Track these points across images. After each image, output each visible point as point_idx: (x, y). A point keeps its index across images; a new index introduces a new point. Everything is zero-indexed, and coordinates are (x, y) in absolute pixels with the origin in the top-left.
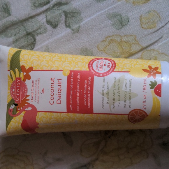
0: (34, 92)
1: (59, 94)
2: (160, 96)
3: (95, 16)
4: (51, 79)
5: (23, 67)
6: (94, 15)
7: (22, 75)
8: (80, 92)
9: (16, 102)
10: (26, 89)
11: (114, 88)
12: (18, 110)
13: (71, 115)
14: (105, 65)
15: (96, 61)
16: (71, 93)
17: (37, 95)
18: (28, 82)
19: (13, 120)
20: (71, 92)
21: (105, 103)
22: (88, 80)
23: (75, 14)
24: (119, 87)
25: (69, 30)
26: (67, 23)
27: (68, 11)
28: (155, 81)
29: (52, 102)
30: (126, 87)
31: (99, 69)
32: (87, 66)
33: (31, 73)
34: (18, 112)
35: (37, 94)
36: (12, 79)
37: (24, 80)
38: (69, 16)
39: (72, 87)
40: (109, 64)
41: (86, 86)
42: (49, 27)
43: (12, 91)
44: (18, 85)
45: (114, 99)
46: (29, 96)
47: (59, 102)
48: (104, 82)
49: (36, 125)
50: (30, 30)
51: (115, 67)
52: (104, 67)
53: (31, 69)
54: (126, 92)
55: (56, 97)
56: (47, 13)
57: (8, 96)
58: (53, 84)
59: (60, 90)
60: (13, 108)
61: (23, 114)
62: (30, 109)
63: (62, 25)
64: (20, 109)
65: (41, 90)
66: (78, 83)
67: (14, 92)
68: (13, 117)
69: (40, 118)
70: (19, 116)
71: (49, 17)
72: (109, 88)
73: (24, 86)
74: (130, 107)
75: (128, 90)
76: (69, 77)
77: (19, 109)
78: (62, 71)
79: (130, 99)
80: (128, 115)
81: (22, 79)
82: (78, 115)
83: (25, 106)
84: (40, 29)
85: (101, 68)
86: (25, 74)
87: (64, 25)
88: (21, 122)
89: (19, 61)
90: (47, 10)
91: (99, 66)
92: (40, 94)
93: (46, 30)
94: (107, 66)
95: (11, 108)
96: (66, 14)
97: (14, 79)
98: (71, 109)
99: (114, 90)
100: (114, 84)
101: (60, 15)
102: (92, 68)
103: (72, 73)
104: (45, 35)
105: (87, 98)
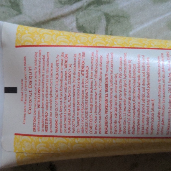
27: (111, 14)
56: (79, 14)
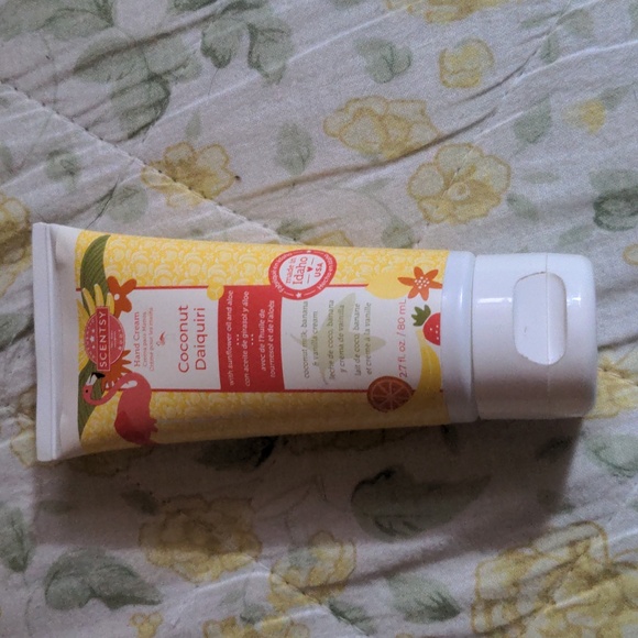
0: (141, 341)
1: (201, 345)
2: (437, 342)
3: (327, 42)
4: (181, 309)
5: (113, 280)
6: (324, 40)
7: (112, 299)
8: (249, 340)
9: (100, 368)
10: (121, 336)
11: (330, 328)
12: (105, 389)
13: (232, 396)
14: (310, 269)
15: (289, 260)
16: (229, 343)
17: (148, 350)
18: (125, 319)
19: (94, 413)
20: (229, 339)
21: (310, 366)
22: (267, 310)
23: (277, 35)
24: (341, 324)
25: (256, 75)
26: (254, 55)
28: (426, 307)
29: (184, 367)
30: (357, 324)
31: (293, 279)
32: (266, 275)
33: (132, 296)
34: (106, 393)
35: (148, 347)
36: (88, 312)
37: (117, 314)
38: (260, 37)
39: (229, 326)
40: (321, 265)
41: (262, 323)
42: (207, 63)
43: (89, 340)
44: (103, 327)
45: (331, 354)
46: (128, 352)
47: (200, 364)
48: (305, 311)
49: (151, 425)
50: (158, 68)
51: (333, 273)
52: (306, 274)
53: (132, 285)
54: (357, 336)
55: (193, 353)
57: (80, 354)
58: (184, 322)
59: (202, 336)
60: (92, 383)
61: (117, 397)
62: (133, 384)
63: (240, 61)
64: (110, 385)
65: (157, 338)
66: (245, 316)
67: (93, 343)
68: (94, 406)
69: (159, 406)
70: (108, 403)
71: (210, 39)
72: (319, 328)
73: (117, 328)
74: (369, 372)
75: (361, 331)
76: (222, 303)
77: (107, 386)
78: (206, 287)
79: (367, 351)
80: (368, 391)
81: (112, 311)
82: (248, 397)
83: (121, 377)
84: (185, 67)
85: (300, 277)
86: (117, 297)
87: (246, 59)
88: (114, 417)
89: (102, 266)
90: (206, 19)
91: (295, 272)
92: (155, 345)
93: (198, 72)
94: (313, 272)
95: (88, 384)
96: (254, 31)
97: (92, 312)
98: (232, 383)
99: (331, 333)
100: (330, 318)
101: (239, 35)
102: (279, 280)
103: (231, 293)
104: (195, 82)
105: (267, 352)
